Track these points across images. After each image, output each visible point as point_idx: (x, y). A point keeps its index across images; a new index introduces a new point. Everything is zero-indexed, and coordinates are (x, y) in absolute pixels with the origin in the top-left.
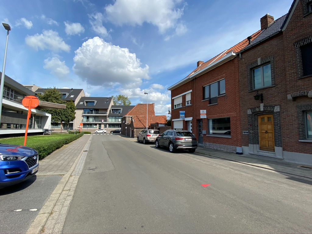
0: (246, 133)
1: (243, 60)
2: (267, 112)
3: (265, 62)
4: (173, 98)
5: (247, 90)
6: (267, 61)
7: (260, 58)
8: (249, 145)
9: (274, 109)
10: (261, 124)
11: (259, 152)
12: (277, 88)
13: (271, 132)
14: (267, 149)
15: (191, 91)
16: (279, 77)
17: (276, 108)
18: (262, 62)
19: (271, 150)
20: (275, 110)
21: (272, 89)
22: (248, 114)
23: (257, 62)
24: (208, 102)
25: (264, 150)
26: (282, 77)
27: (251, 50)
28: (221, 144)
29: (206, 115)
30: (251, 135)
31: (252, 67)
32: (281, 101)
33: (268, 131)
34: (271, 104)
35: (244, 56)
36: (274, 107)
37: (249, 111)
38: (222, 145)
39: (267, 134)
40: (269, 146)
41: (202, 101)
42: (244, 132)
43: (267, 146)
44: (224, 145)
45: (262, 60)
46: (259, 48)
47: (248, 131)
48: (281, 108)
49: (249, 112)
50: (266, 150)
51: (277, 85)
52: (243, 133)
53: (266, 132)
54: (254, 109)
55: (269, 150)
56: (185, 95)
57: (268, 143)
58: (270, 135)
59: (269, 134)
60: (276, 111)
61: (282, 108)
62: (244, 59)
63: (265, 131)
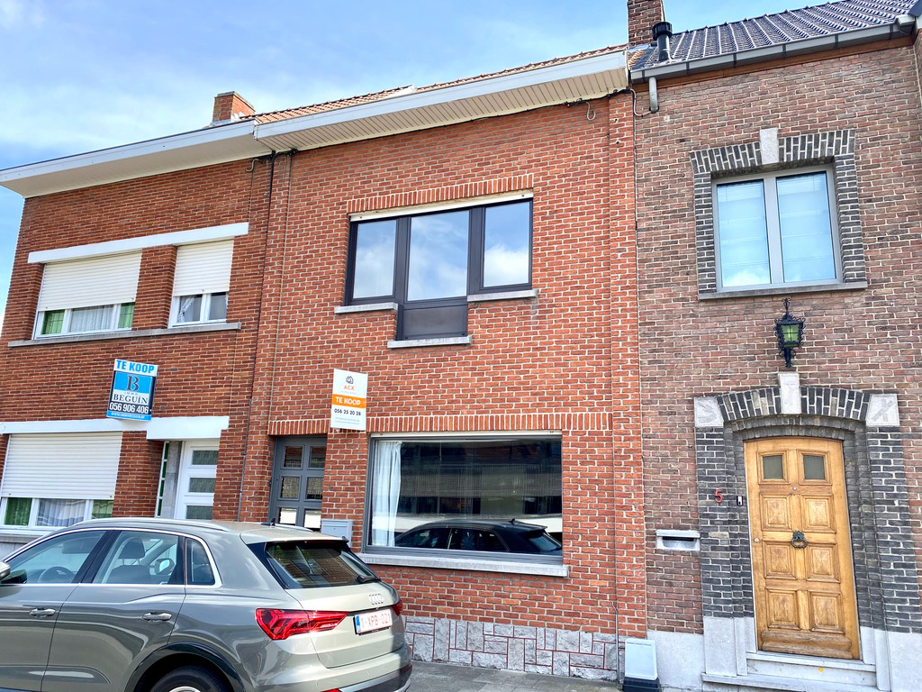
0: (679, 546)
1: (667, 118)
2: (817, 422)
3: (802, 154)
4: (34, 257)
5: (691, 289)
6: (818, 152)
7: (774, 132)
8: (708, 621)
9: (865, 408)
10: (760, 493)
11: (758, 666)
12: (874, 298)
13: (830, 538)
14: (807, 642)
15: (242, 229)
16: (881, 246)
17: (876, 403)
18: (789, 156)
19: (831, 651)
20: (875, 419)
21: (847, 300)
22: (699, 424)
23: (757, 146)
24: (389, 325)
25: (790, 647)
26: (900, 251)
27: (719, 82)
28: (478, 624)
29: (363, 411)
30: (720, 556)
31: (726, 165)
32: (902, 373)
33: (807, 537)
34: (841, 381)
35: (671, 102)
36: (867, 399)
37: (708, 410)
38: (489, 626)
39: (800, 554)
40: (813, 625)
41: (339, 309)
42: (665, 538)
43: (805, 624)
44: (501, 628)
45: (785, 139)
46: (766, 80)
47: (693, 534)
48: (900, 411)
49: (708, 415)
50: (797, 648)
51: (875, 284)
52: (660, 545)
53: (799, 540)
54: (741, 398)
55: (819, 650)
56: (175, 248)
57: (810, 603)
58: (822, 558)
59: (817, 551)
60: (880, 422)
61: (909, 411)
62: (671, 113)
63: (788, 536)
